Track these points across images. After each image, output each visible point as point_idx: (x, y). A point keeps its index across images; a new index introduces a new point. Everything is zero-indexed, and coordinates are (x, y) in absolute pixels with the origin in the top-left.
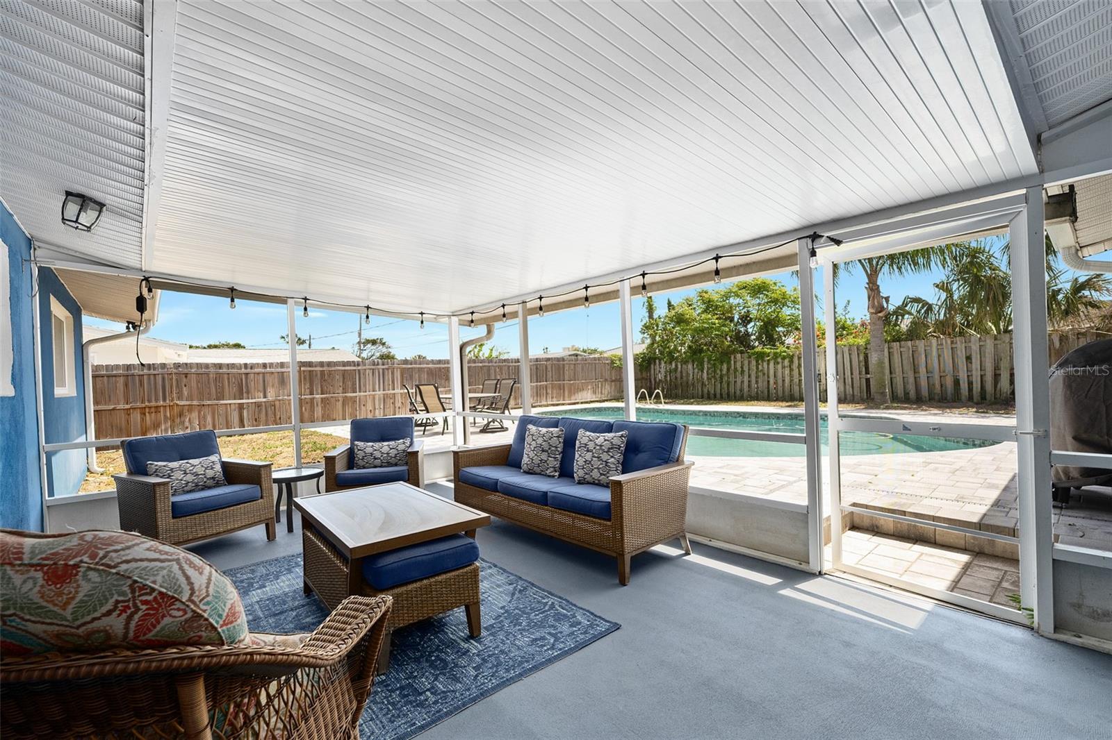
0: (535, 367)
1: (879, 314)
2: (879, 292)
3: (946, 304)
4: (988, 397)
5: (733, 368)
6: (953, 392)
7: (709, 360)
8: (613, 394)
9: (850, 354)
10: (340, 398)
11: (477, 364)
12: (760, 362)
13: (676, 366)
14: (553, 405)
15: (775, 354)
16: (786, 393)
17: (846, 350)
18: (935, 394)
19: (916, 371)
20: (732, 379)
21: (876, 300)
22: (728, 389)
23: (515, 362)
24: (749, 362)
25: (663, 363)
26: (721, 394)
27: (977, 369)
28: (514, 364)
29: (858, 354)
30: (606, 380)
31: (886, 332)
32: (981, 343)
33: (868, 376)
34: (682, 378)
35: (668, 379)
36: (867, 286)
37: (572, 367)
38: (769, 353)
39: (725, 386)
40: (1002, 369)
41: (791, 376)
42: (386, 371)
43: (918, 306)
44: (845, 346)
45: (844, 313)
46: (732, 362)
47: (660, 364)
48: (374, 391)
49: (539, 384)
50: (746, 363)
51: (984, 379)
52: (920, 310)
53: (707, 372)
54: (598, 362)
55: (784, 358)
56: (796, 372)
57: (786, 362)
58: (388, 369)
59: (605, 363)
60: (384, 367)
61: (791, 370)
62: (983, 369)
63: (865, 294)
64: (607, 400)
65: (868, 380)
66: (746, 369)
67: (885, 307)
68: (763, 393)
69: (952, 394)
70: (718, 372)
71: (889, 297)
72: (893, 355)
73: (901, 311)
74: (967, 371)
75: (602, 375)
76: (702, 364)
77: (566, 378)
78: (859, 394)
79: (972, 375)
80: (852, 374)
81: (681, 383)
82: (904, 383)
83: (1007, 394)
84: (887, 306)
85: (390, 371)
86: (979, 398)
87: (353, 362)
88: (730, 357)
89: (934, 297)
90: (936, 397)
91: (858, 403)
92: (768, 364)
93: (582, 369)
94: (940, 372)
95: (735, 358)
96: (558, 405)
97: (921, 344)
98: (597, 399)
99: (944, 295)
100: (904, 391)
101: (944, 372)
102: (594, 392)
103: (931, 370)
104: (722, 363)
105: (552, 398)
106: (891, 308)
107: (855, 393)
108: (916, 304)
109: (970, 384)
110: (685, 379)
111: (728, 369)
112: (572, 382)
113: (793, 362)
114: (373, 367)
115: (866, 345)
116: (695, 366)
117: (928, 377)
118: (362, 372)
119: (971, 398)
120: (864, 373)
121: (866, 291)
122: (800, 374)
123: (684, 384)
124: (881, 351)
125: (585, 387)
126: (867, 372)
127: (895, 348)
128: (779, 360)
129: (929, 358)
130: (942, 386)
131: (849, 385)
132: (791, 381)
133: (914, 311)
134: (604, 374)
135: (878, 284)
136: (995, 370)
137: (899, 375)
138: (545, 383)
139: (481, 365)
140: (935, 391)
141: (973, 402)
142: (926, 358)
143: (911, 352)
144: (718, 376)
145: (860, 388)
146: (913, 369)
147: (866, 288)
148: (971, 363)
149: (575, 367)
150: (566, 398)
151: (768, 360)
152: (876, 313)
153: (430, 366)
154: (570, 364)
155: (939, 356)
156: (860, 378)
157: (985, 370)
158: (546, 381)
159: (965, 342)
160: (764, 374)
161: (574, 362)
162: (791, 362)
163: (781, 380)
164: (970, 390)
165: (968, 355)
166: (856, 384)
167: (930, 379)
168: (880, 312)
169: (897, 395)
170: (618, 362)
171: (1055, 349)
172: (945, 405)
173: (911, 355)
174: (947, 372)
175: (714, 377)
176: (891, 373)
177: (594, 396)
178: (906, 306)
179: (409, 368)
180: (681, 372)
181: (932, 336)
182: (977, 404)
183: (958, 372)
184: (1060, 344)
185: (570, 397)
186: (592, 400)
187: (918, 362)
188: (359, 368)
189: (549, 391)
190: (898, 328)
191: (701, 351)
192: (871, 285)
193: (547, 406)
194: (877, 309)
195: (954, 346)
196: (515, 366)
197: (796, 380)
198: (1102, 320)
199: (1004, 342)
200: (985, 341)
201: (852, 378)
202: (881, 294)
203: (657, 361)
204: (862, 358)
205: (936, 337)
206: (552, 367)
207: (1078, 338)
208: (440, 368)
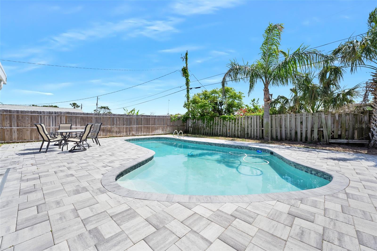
0: (136, 119)
1: (268, 102)
2: (268, 92)
3: (294, 98)
4: (308, 140)
5: (215, 123)
6: (295, 137)
7: (207, 119)
8: (171, 131)
9: (256, 119)
10: (29, 129)
11: (107, 116)
12: (224, 121)
13: (195, 121)
14: (144, 135)
15: (230, 118)
16: (233, 134)
17: (255, 117)
18: (287, 137)
19: (281, 127)
20: (214, 127)
21: (267, 96)
22: (213, 131)
23: (127, 116)
24: (220, 121)
25: (191, 119)
26: (210, 133)
27: (304, 128)
28: (126, 117)
29: (260, 119)
30: (168, 126)
31: (270, 110)
32: (307, 116)
33: (263, 129)
34: (197, 126)
35: (193, 126)
36: (264, 89)
37: (153, 120)
38: (228, 117)
39: (212, 130)
40: (315, 128)
41: (235, 127)
42: (57, 117)
43: (283, 100)
44: (255, 115)
45: (257, 103)
46: (215, 120)
47: (190, 120)
48: (49, 126)
49: (138, 126)
50: (219, 121)
51: (307, 132)
52: (284, 102)
53: (206, 124)
54: (165, 118)
55: (233, 120)
56: (237, 125)
57: (234, 121)
58: (58, 116)
59: (168, 119)
60: (56, 115)
61: (235, 124)
62: (307, 127)
63: (263, 92)
64: (168, 134)
65: (262, 130)
66: (219, 123)
67: (271, 99)
68: (224, 133)
69: (294, 138)
70: (210, 124)
71: (272, 94)
72: (273, 120)
73: (276, 101)
74: (301, 128)
75: (166, 123)
76: (204, 120)
77: (151, 123)
78: (259, 136)
79: (302, 130)
80: (257, 127)
81: (197, 128)
82: (276, 132)
83: (316, 139)
84: (271, 98)
85: (59, 117)
86: (305, 140)
87: (37, 111)
88: (214, 118)
89: (289, 96)
90: (288, 139)
91: (258, 140)
92: (227, 122)
93: (158, 121)
94: (290, 128)
95: (216, 119)
96: (146, 135)
97: (283, 116)
98: (164, 133)
99: (294, 94)
100: (276, 136)
101: (292, 128)
102: (163, 130)
103: (287, 127)
104: (211, 121)
105: (144, 132)
106: (273, 100)
107: (258, 136)
108: (282, 99)
109: (301, 134)
110: (198, 126)
111: (213, 123)
112: (153, 126)
113: (236, 121)
114: (49, 115)
115: (263, 115)
116: (202, 121)
117: (285, 130)
118: (42, 117)
119: (301, 140)
120: (261, 127)
121: (263, 91)
122: (238, 127)
123: (198, 128)
124: (268, 118)
125: (158, 128)
126: (262, 127)
127: (273, 117)
128: (231, 120)
129: (286, 122)
130: (290, 134)
131: (255, 132)
132: (235, 129)
133: (281, 101)
134: (167, 123)
135: (268, 88)
136: (312, 128)
137: (274, 129)
138: (141, 126)
139: (109, 116)
140: (288, 136)
141: (302, 142)
142: (285, 122)
143: (279, 119)
144: (209, 126)
145: (260, 133)
146: (280, 126)
147: (263, 90)
148: (302, 125)
149: (154, 120)
150: (150, 132)
151: (227, 120)
152: (267, 101)
153: (82, 115)
154: (152, 118)
155: (290, 121)
156: (260, 129)
157: (308, 128)
158: (141, 125)
159: (301, 116)
160: (225, 126)
161: (154, 118)
162: (235, 121)
163: (231, 129)
164: (301, 136)
165: (301, 121)
166: (258, 132)
167: (286, 131)
168: (268, 101)
169: (273, 137)
170: (173, 118)
171: (336, 120)
172: (291, 142)
173: (279, 120)
174: (293, 128)
175: (208, 126)
176: (271, 127)
177: (162, 132)
178: (279, 99)
179: (70, 116)
180: (197, 123)
181: (288, 112)
182: (304, 143)
183: (297, 128)
184: (339, 118)
185: (152, 132)
186: (161, 133)
187: (282, 124)
188: (41, 115)
189: (143, 129)
190: (275, 109)
191: (204, 115)
192: (265, 89)
193: (141, 135)
194: (267, 99)
195: (296, 117)
196: (126, 118)
197: (237, 129)
198: (356, 108)
199: (316, 116)
200: (308, 115)
201: (257, 129)
202: (269, 93)
203: (189, 119)
204: (261, 121)
205: (289, 113)
206: (144, 119)
207: (346, 116)
208: (87, 117)
